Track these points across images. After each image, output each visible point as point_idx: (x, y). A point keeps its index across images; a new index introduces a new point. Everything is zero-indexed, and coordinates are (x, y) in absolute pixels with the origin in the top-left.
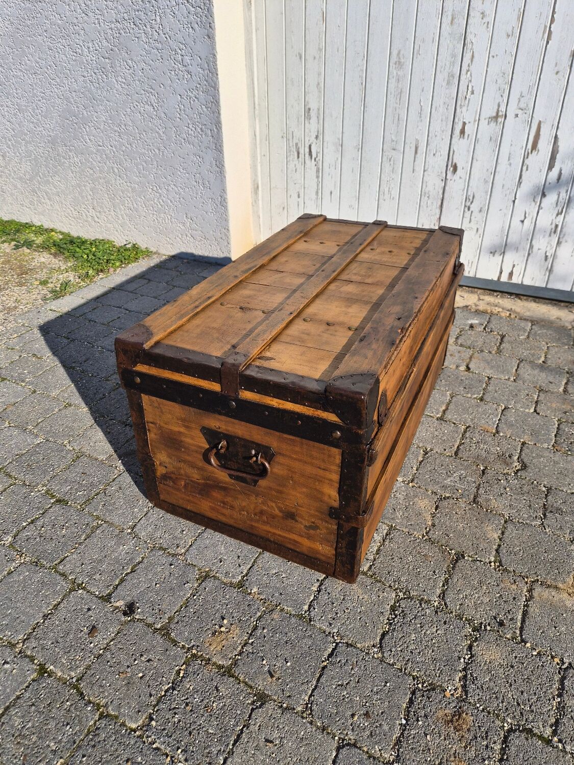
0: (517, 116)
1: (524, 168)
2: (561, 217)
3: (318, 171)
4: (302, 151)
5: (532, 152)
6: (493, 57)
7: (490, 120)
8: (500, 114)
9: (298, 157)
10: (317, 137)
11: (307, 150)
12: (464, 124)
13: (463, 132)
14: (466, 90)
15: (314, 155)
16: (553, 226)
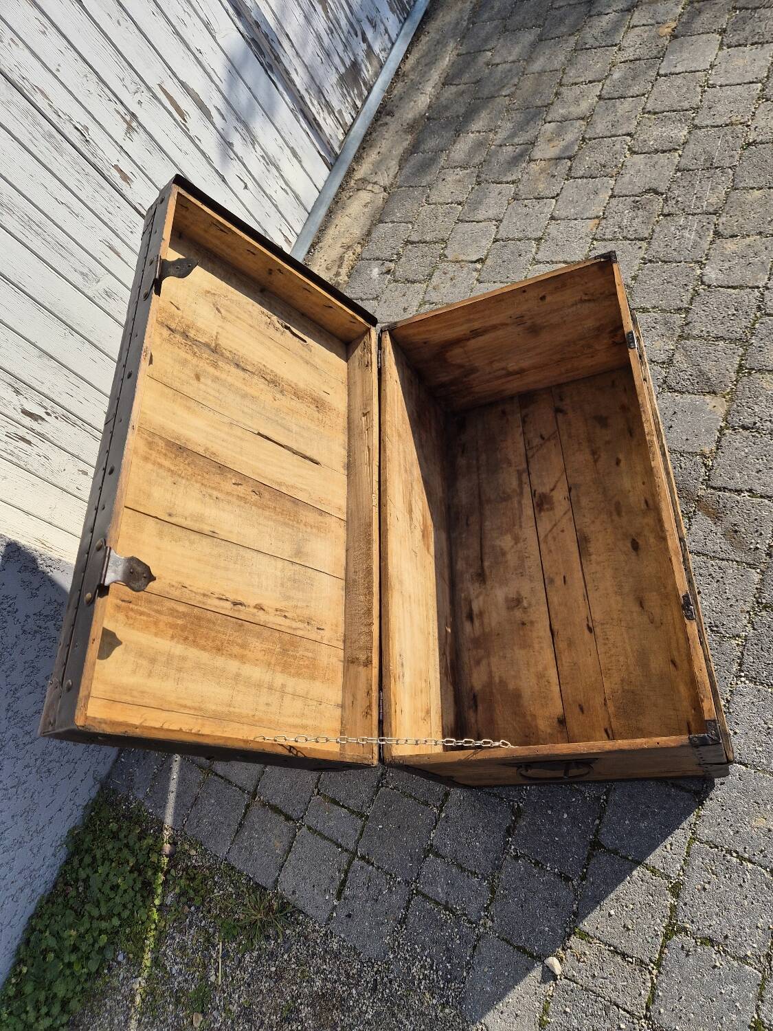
0: (140, 102)
1: (197, 141)
2: (257, 146)
3: (66, 419)
4: (22, 432)
5: (184, 120)
6: (58, 70)
7: (128, 135)
8: (128, 118)
9: (29, 443)
10: (17, 392)
11: (27, 421)
12: (116, 167)
13: (125, 178)
14: (79, 133)
15: (40, 411)
16: (261, 159)
